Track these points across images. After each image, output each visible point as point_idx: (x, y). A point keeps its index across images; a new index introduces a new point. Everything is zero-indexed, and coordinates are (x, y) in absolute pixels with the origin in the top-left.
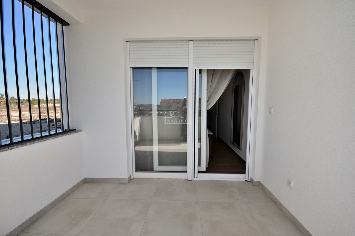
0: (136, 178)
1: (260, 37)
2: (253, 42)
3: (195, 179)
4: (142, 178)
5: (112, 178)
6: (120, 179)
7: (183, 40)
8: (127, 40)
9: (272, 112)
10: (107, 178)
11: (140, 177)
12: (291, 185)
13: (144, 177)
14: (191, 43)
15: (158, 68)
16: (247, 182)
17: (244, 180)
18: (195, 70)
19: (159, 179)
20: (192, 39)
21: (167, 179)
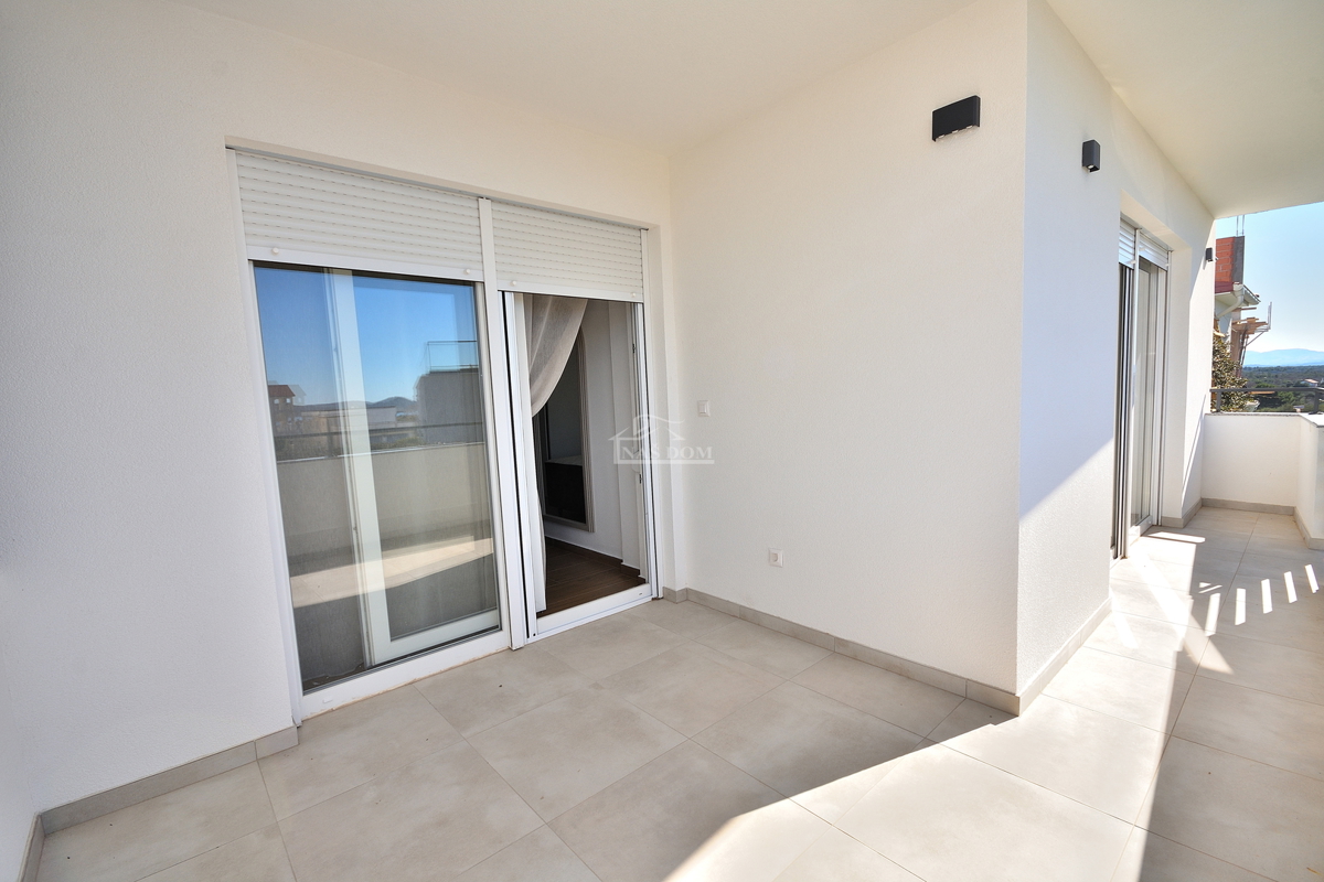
0: (310, 716)
1: (657, 227)
2: (637, 233)
3: (532, 639)
4: (339, 705)
5: (210, 753)
6: (254, 742)
7: (460, 192)
8: (231, 144)
9: (707, 410)
10: (182, 763)
11: (328, 708)
12: (780, 561)
13: (349, 701)
14: (485, 205)
15: (356, 273)
16: (656, 602)
17: (650, 599)
18: (503, 292)
19: (410, 684)
20: (488, 195)
21: (441, 672)
